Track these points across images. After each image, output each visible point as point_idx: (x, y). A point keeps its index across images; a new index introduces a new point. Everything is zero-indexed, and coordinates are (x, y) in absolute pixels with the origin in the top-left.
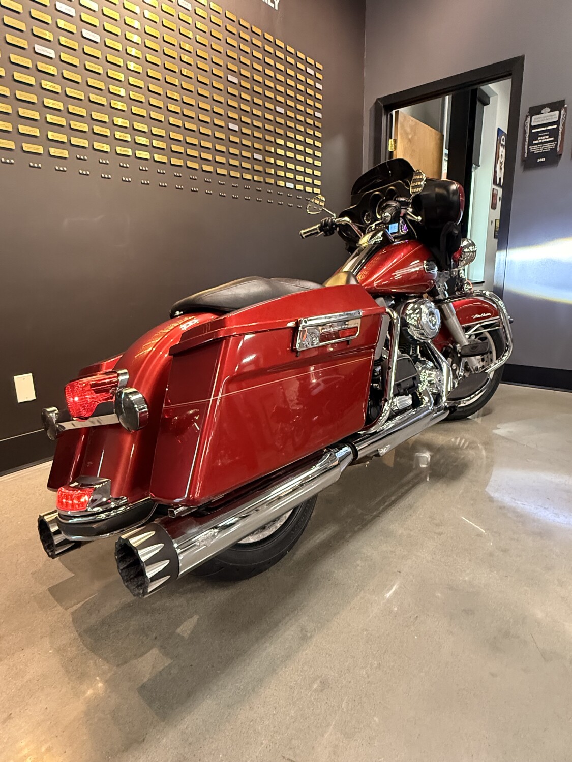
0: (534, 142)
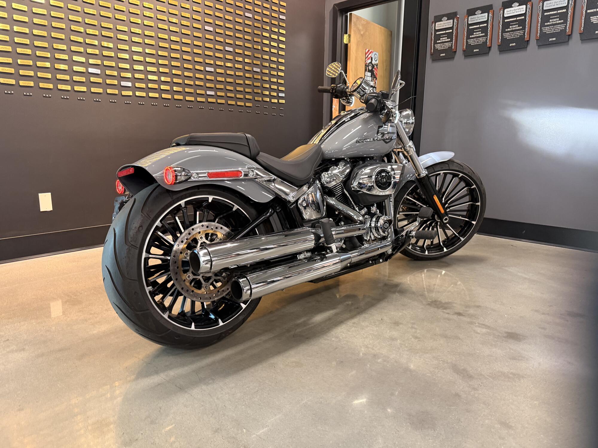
0: (438, 42)
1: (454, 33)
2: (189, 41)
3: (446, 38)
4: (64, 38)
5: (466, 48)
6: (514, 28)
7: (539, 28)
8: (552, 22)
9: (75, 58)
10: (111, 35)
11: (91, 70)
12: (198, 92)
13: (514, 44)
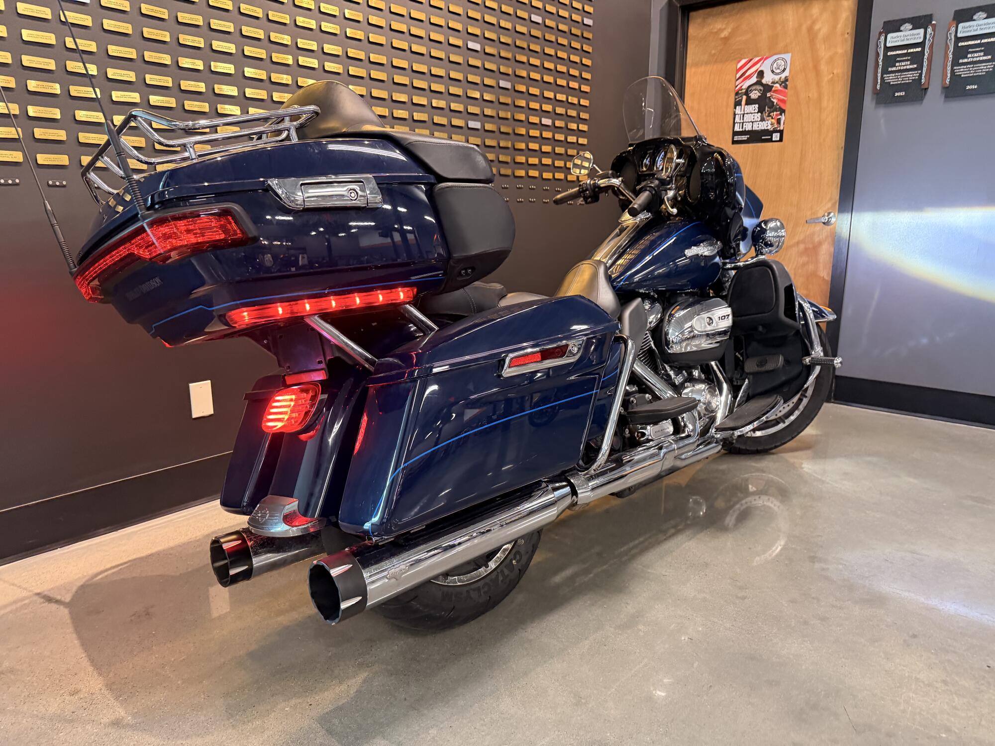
0: (890, 69)
1: (926, 54)
2: (442, 72)
3: (909, 63)
5: (949, 82)
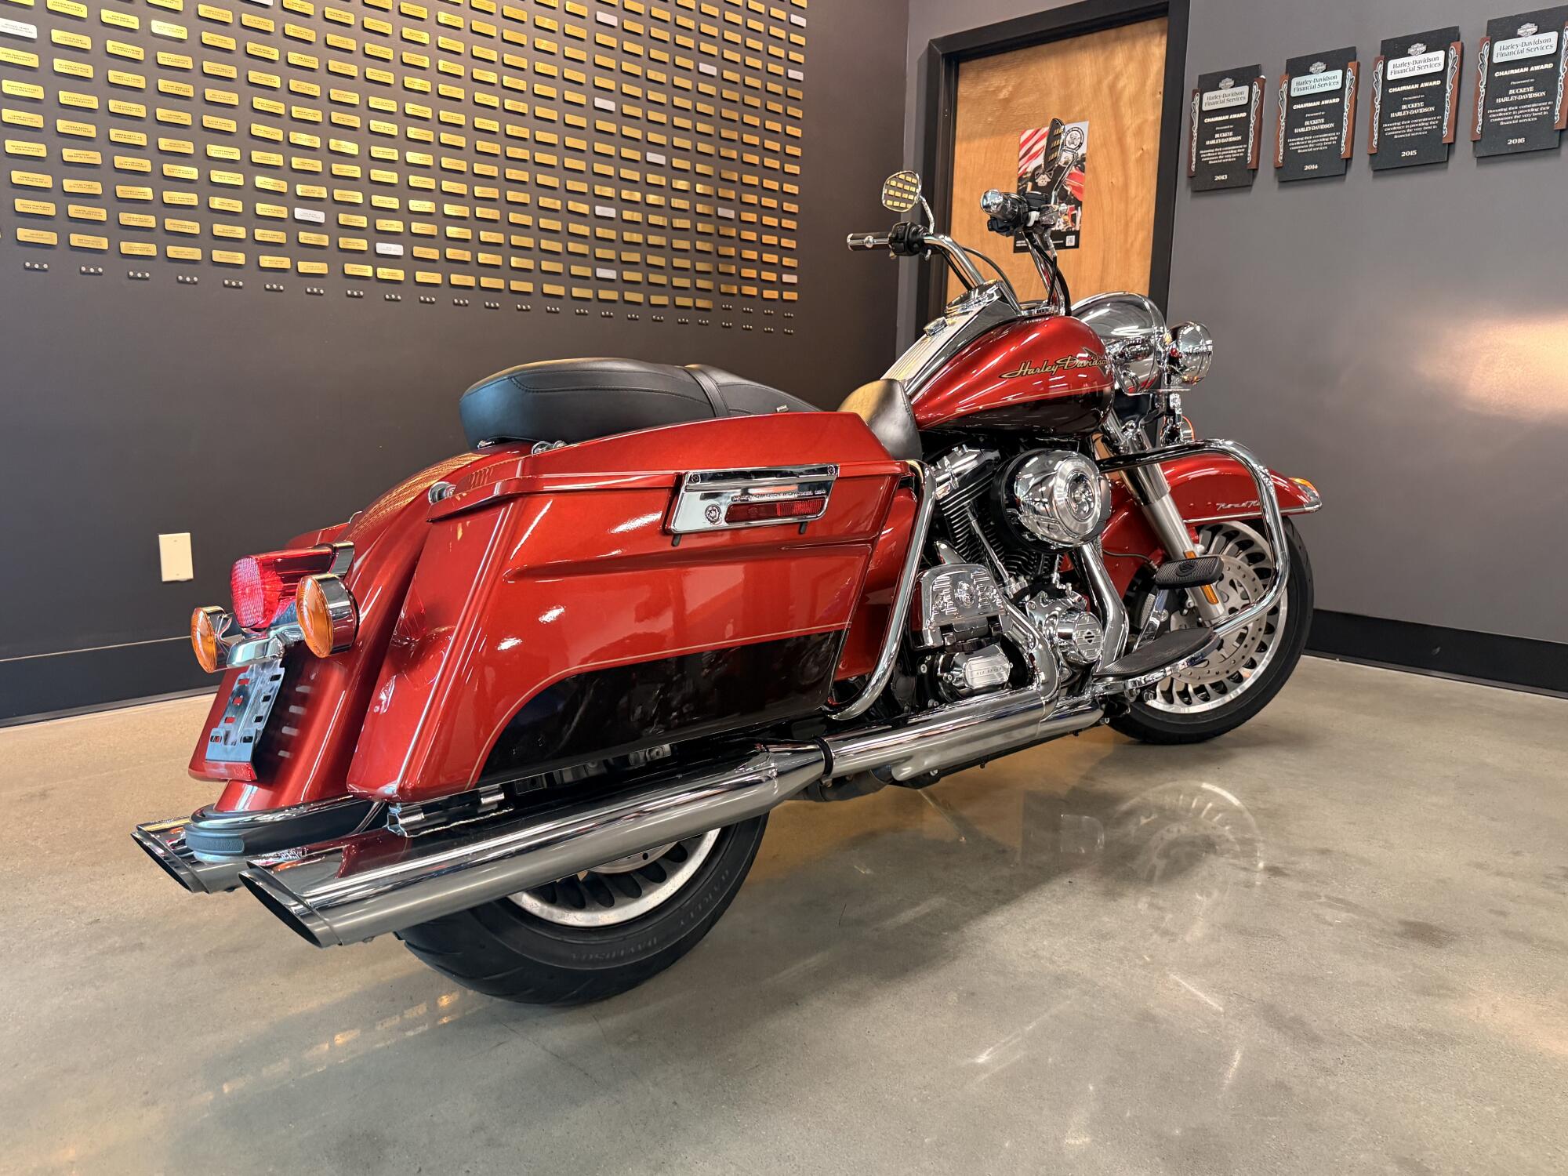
0: (1208, 143)
1: (1253, 121)
2: (552, 138)
3: (1231, 134)
4: (233, 129)
5: (1283, 160)
6: (1414, 109)
7: (1480, 110)
8: (1516, 94)
9: (261, 182)
10: (355, 121)
11: (300, 213)
12: (576, 270)
13: (1413, 153)
